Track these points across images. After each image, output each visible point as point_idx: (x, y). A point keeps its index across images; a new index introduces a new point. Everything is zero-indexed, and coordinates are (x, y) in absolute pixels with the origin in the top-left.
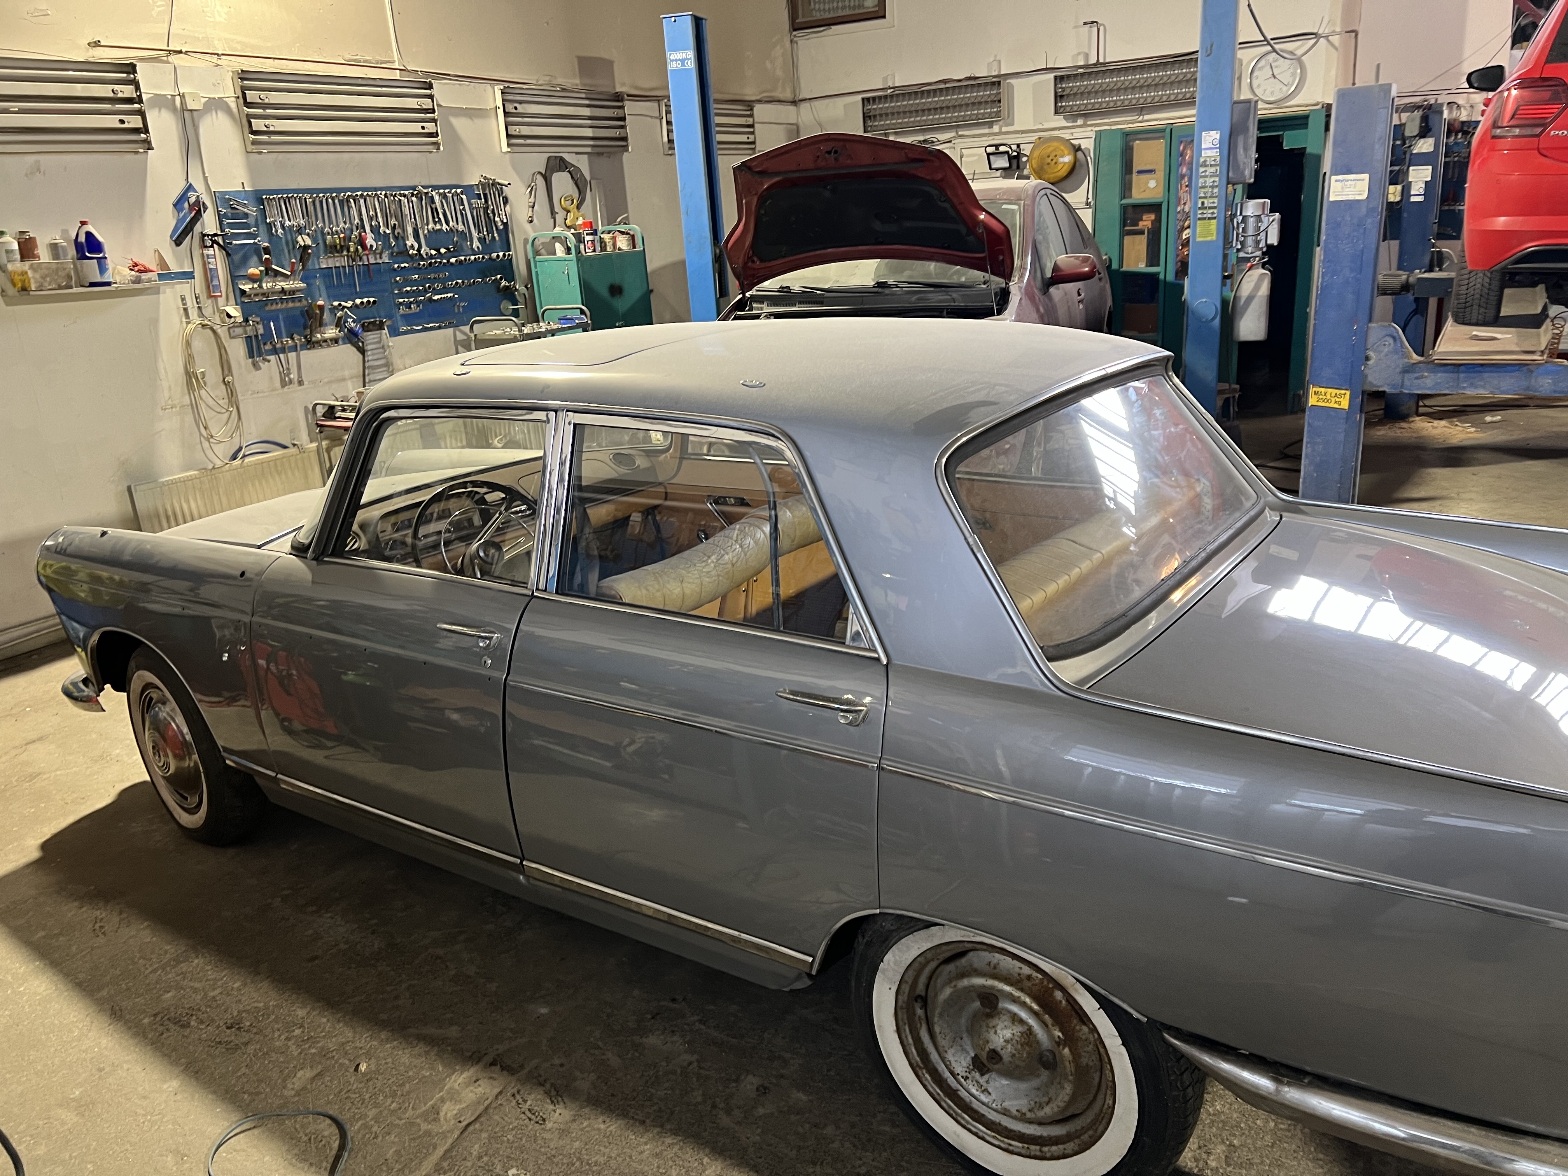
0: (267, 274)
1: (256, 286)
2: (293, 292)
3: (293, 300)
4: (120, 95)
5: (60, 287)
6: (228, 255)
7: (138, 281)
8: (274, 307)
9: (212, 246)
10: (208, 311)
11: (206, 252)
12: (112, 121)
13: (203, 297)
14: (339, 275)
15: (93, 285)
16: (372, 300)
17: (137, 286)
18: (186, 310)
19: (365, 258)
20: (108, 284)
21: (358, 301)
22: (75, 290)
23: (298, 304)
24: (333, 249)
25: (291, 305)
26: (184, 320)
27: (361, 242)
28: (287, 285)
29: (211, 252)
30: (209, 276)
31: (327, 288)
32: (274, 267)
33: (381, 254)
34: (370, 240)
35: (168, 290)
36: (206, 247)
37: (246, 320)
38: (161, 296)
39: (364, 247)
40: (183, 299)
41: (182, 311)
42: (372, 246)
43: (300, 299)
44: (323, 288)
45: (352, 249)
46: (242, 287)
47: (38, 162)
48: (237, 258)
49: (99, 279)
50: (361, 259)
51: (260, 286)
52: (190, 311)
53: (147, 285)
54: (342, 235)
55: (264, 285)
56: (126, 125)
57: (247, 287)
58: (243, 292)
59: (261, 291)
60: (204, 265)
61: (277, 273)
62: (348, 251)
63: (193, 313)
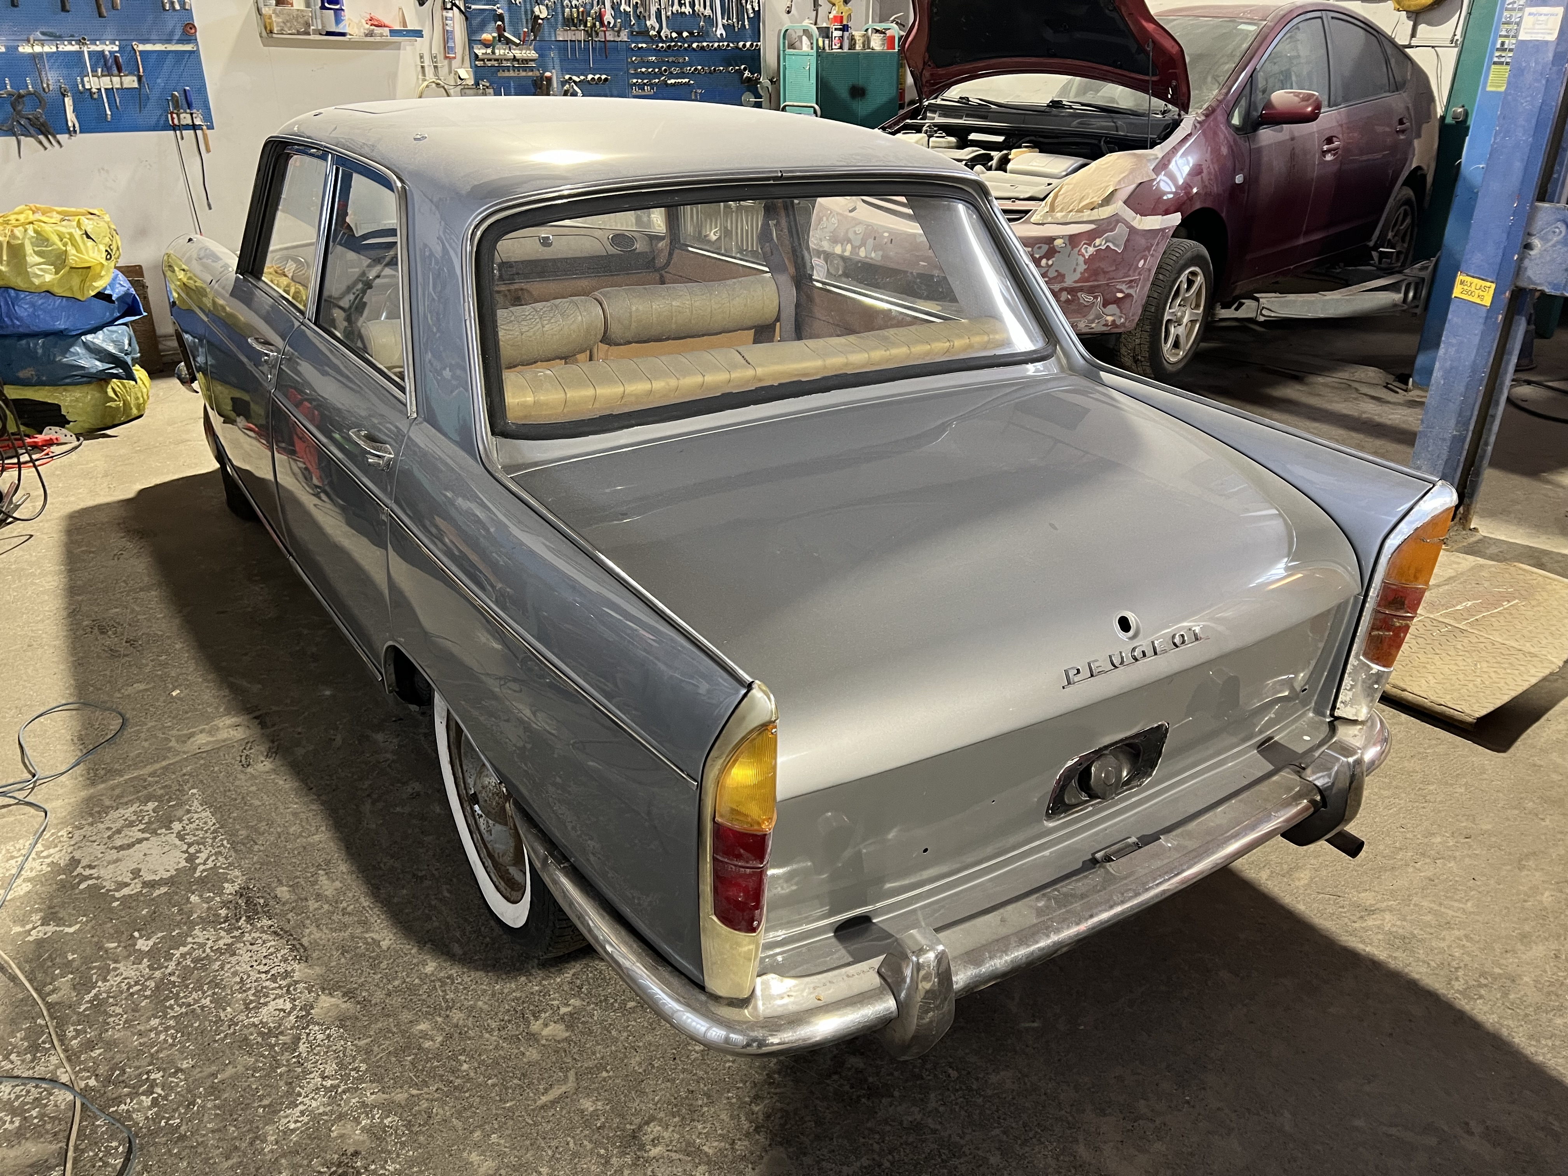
0: (500, 41)
1: (489, 51)
2: (527, 61)
3: (525, 69)
5: (299, 33)
6: (467, 19)
7: (370, 34)
8: (506, 74)
9: (451, 9)
10: (443, 71)
11: (445, 13)
13: (440, 57)
14: (573, 49)
15: (329, 34)
16: (603, 77)
17: (369, 39)
18: (423, 67)
19: (601, 34)
20: (343, 34)
21: (590, 77)
22: (312, 37)
23: (530, 74)
24: (569, 22)
25: (523, 74)
26: (420, 77)
27: (600, 17)
28: (518, 53)
29: (450, 14)
30: (447, 36)
31: (561, 61)
32: (506, 34)
33: (619, 32)
34: (608, 17)
35: (408, 48)
36: (446, 9)
37: (477, 84)
38: (402, 52)
39: (602, 24)
40: (421, 57)
41: (419, 68)
42: (609, 23)
43: (531, 69)
44: (557, 61)
45: (589, 24)
46: (477, 51)
48: (475, 22)
49: (333, 29)
50: (597, 34)
51: (493, 53)
52: (426, 69)
53: (378, 39)
54: (581, 9)
55: (497, 51)
57: (480, 51)
58: (477, 56)
59: (493, 57)
60: (444, 25)
61: (508, 42)
62: (585, 26)
63: (430, 71)
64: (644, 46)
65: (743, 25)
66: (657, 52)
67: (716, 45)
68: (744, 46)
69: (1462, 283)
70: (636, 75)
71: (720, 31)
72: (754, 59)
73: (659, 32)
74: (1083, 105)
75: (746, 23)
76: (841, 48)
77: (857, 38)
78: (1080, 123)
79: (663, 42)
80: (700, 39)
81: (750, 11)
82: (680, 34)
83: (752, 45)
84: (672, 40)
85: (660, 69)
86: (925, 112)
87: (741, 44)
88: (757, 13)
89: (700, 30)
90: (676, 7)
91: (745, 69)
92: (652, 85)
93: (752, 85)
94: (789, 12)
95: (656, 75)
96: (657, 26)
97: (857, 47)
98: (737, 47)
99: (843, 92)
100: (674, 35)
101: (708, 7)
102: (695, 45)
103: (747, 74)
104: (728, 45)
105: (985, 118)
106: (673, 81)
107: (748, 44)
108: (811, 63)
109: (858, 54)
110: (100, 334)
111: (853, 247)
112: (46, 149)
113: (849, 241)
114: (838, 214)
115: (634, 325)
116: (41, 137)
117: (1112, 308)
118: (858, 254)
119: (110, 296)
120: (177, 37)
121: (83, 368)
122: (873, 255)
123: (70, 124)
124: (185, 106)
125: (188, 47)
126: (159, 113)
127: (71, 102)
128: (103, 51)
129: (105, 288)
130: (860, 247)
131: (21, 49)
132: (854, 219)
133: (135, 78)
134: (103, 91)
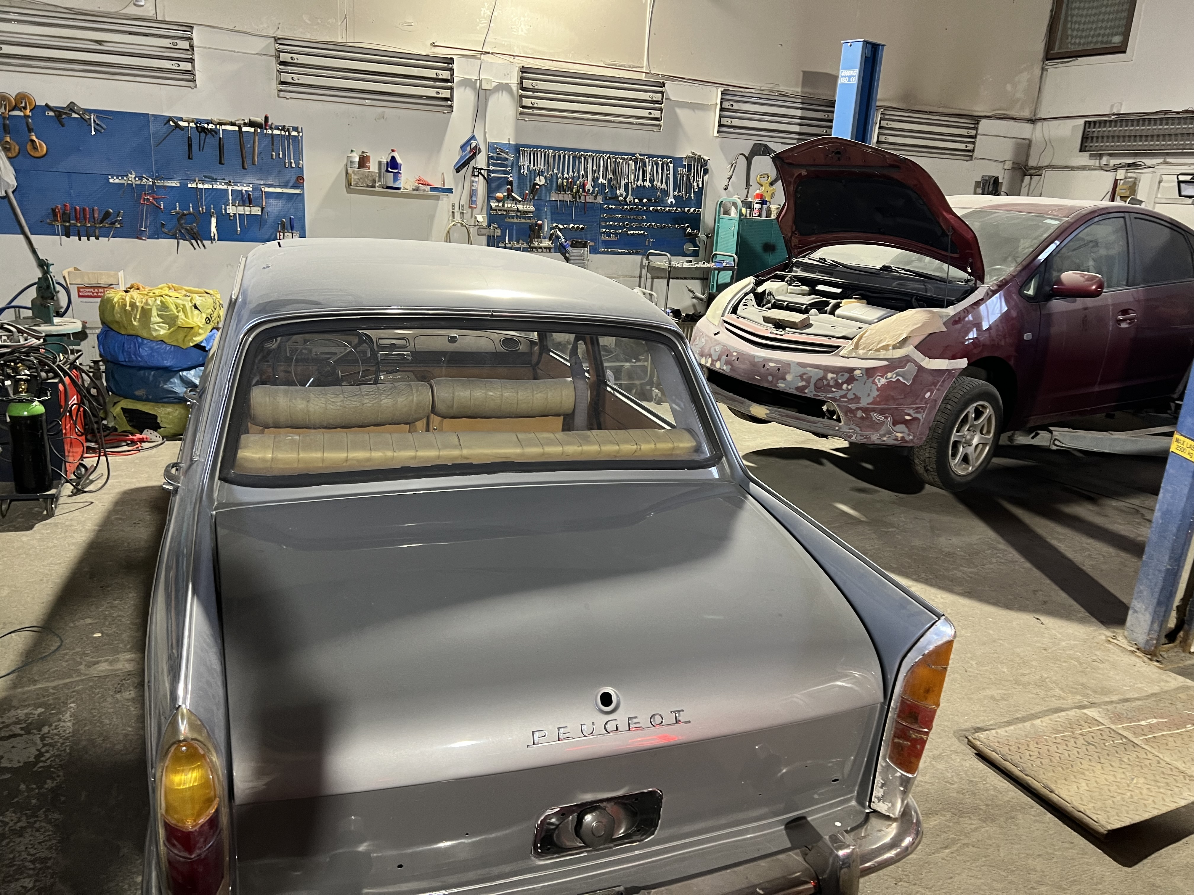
0: (508, 198)
1: (500, 204)
2: (527, 212)
3: (524, 218)
4: (440, 77)
5: (368, 186)
6: (488, 183)
7: (417, 189)
8: (512, 220)
9: (478, 176)
10: (467, 216)
11: (473, 178)
12: (432, 92)
13: (466, 207)
14: (561, 207)
15: (389, 188)
16: (581, 226)
17: (415, 192)
18: (453, 212)
19: (583, 197)
20: (399, 189)
21: (571, 226)
22: (377, 189)
23: (528, 221)
24: (560, 189)
25: (523, 221)
26: (451, 218)
27: (583, 186)
28: (520, 207)
29: (476, 179)
30: (473, 193)
31: (552, 214)
32: (513, 194)
33: (595, 197)
34: (589, 187)
35: (445, 199)
36: (474, 176)
37: (489, 225)
38: (440, 202)
39: (584, 191)
40: (453, 206)
41: (451, 213)
42: (589, 190)
43: (529, 218)
44: (549, 213)
45: (574, 191)
46: (492, 204)
47: (384, 112)
48: (494, 185)
49: (391, 184)
50: (580, 198)
51: (503, 206)
52: (456, 214)
53: (421, 193)
54: (570, 180)
55: (506, 205)
56: (440, 96)
57: (494, 204)
58: (491, 207)
59: (503, 208)
60: (472, 186)
61: (514, 199)
62: (572, 191)
63: (457, 216)
64: (613, 207)
65: (690, 196)
66: (622, 212)
67: (668, 209)
68: (689, 211)
69: (1177, 440)
70: (606, 227)
71: (671, 200)
72: (695, 221)
73: (625, 198)
74: (905, 270)
75: (692, 195)
76: (759, 216)
77: (773, 210)
78: (898, 284)
79: (628, 205)
80: (657, 204)
81: (696, 187)
82: (641, 200)
83: (694, 211)
84: (635, 204)
85: (623, 223)
86: (792, 267)
87: (686, 209)
88: (701, 189)
89: (657, 198)
90: (640, 182)
91: (688, 227)
92: (616, 234)
93: (692, 239)
94: (726, 189)
95: (621, 228)
96: (625, 194)
97: (772, 216)
98: (684, 211)
99: (759, 248)
100: (636, 201)
101: (664, 183)
102: (651, 208)
103: (689, 230)
104: (677, 210)
105: (831, 274)
106: (632, 232)
107: (692, 210)
108: (734, 226)
109: (772, 221)
110: (193, 372)
111: (713, 361)
112: (195, 249)
113: (710, 356)
114: (706, 335)
115: (455, 406)
116: (193, 242)
117: (901, 427)
118: (715, 366)
119: (204, 347)
120: (291, 184)
121: (176, 393)
122: (725, 368)
123: (212, 235)
124: (289, 228)
125: (297, 191)
126: (272, 231)
127: (215, 221)
128: (242, 190)
129: (202, 342)
130: (716, 361)
131: (189, 185)
132: (716, 340)
133: (260, 209)
134: (237, 215)
